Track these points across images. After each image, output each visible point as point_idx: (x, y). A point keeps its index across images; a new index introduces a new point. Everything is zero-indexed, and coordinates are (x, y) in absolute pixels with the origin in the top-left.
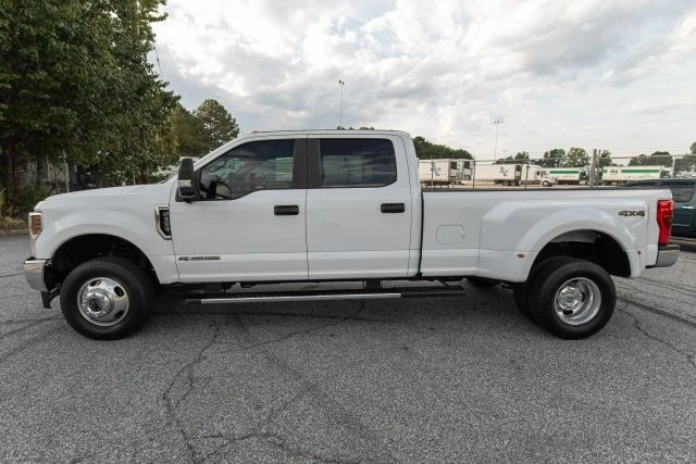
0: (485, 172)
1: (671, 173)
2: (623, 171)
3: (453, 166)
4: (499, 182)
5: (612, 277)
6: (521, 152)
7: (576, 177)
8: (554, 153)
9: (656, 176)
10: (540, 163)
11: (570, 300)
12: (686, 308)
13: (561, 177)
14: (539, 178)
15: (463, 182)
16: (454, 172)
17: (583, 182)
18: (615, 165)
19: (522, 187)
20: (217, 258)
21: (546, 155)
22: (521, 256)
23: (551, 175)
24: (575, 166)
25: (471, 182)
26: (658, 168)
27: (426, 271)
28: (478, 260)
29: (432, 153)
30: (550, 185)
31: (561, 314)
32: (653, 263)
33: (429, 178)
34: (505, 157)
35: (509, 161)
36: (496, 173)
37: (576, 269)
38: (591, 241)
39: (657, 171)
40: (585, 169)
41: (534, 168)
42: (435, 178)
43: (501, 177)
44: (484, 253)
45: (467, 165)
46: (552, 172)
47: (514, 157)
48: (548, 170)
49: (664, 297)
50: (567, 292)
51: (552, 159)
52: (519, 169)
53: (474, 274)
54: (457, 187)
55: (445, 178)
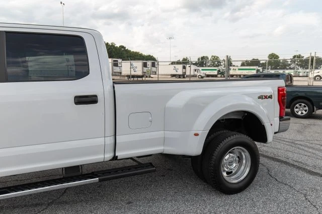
0: (165, 70)
1: (261, 71)
2: (239, 69)
3: (145, 65)
4: (173, 76)
5: (256, 143)
6: (185, 58)
7: (215, 73)
8: (203, 58)
9: (254, 72)
10: (195, 64)
11: (231, 163)
12: (290, 155)
13: (208, 73)
14: (196, 73)
15: (151, 76)
16: (145, 69)
17: (219, 76)
18: (234, 66)
19: (187, 79)
21: (199, 59)
22: (196, 135)
23: (202, 71)
24: (214, 66)
25: (157, 76)
26: (254, 67)
27: (120, 154)
28: (164, 141)
29: (130, 57)
30: (202, 77)
31: (225, 174)
32: (277, 130)
33: (128, 73)
34: (176, 60)
35: (178, 63)
36: (171, 70)
37: (234, 141)
38: (240, 117)
39: (255, 69)
40: (220, 67)
41: (193, 67)
42: (133, 73)
43: (174, 73)
44: (169, 134)
45: (153, 65)
46: (203, 70)
47: (181, 60)
48: (201, 68)
49: (277, 149)
50: (229, 158)
51: (202, 62)
52: (184, 68)
53: (161, 152)
54: (147, 79)
55: (139, 73)
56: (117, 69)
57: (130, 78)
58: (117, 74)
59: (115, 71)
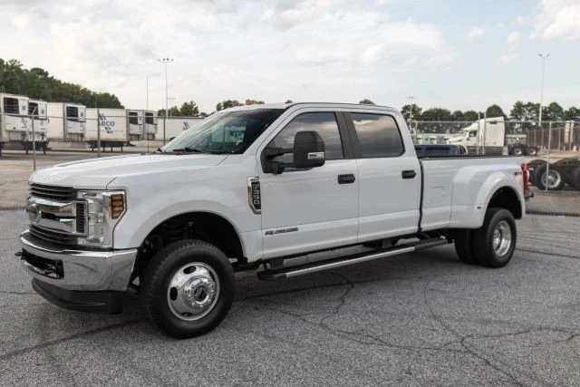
6: (189, 102)
16: (133, 127)
20: (296, 230)
22: (479, 208)
27: (424, 226)
28: (451, 215)
42: (105, 136)
44: (456, 208)
47: (179, 108)
53: (443, 226)
55: (121, 136)
56: (74, 127)
57: (96, 147)
58: (75, 138)
59: (70, 131)
